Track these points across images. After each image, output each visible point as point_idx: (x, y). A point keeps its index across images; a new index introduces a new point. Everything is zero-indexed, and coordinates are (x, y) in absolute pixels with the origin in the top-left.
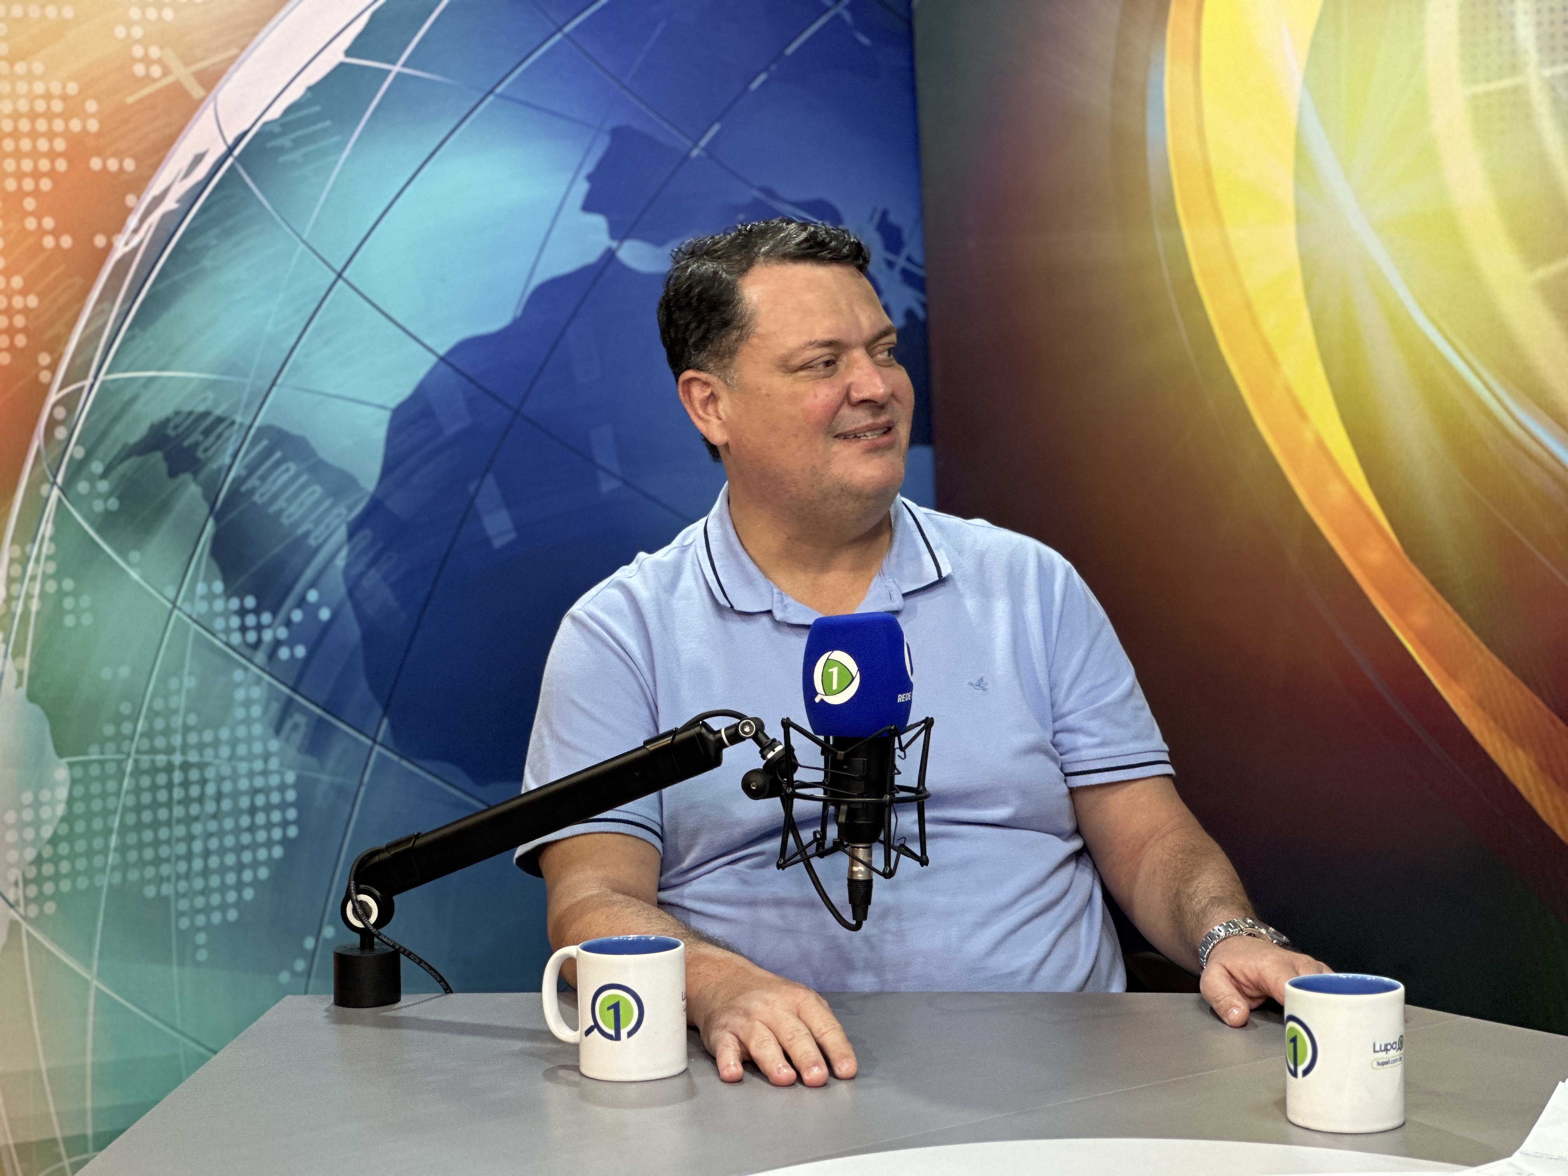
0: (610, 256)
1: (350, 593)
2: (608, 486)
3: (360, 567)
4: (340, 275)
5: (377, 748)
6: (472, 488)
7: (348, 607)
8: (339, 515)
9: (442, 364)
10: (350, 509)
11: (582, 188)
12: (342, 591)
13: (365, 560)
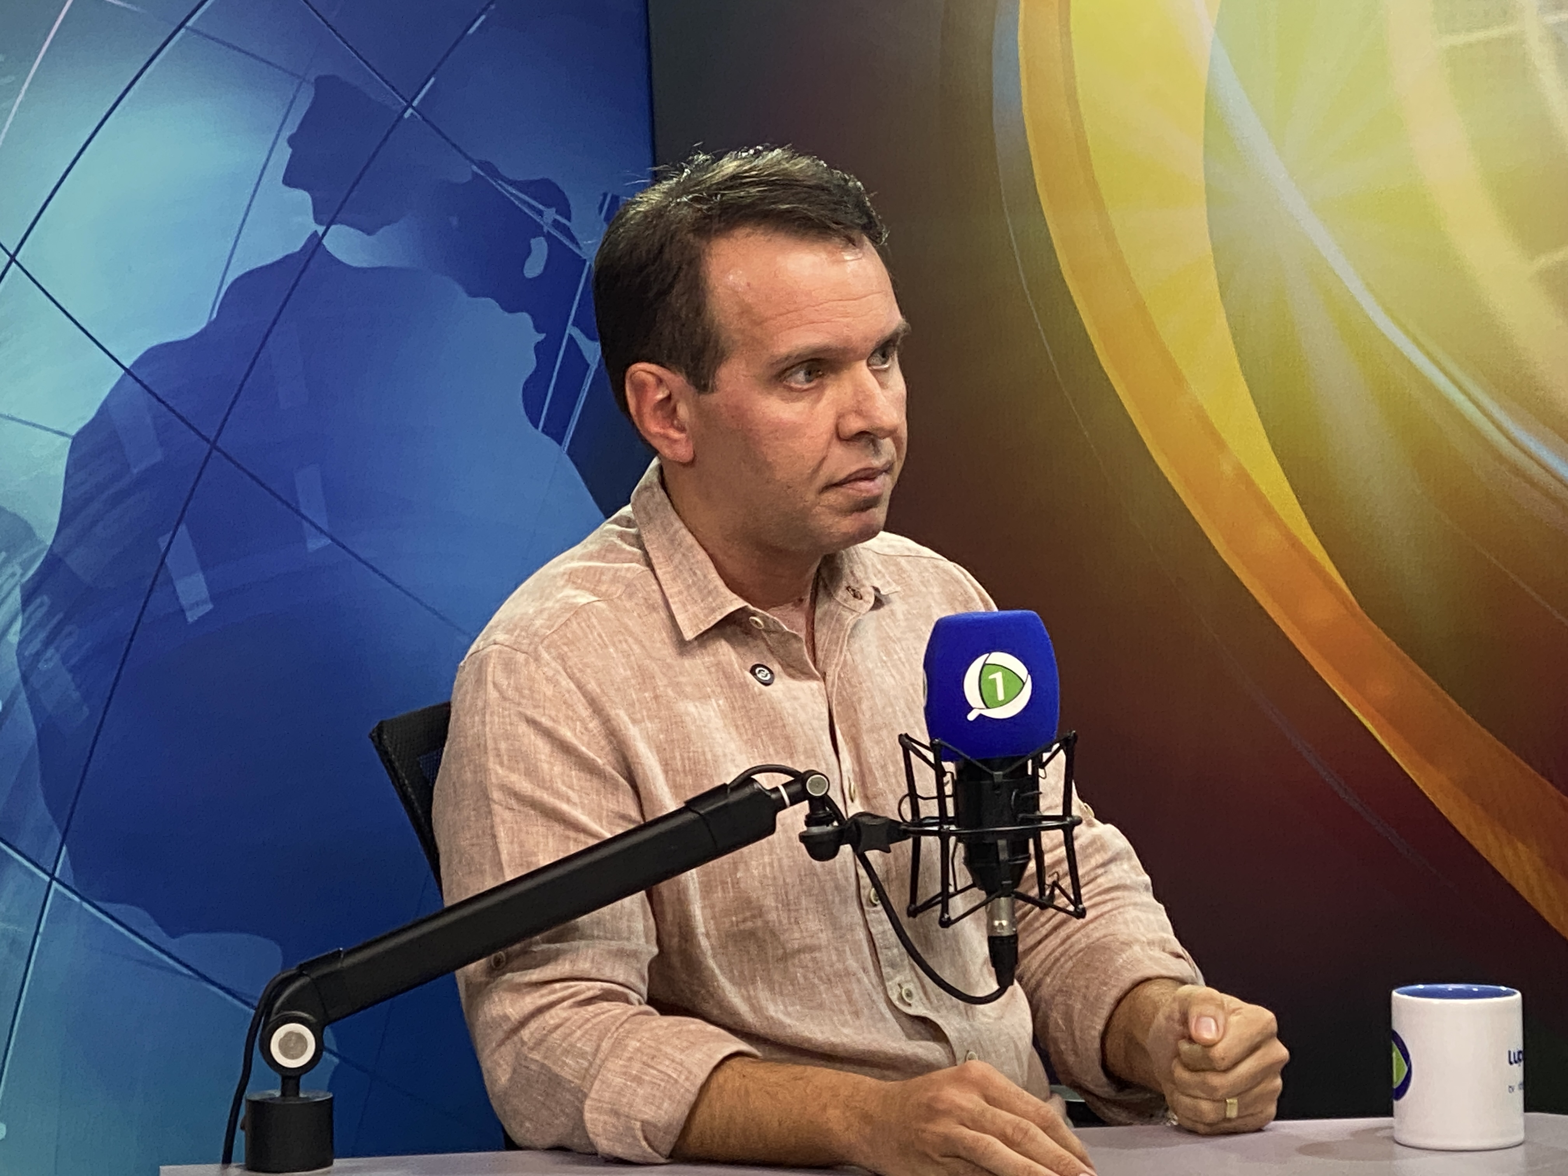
0: (315, 243)
1: (25, 678)
2: (316, 543)
3: (35, 645)
4: (13, 258)
5: (54, 883)
6: (163, 543)
7: (23, 696)
8: (13, 575)
9: (130, 378)
10: (25, 568)
11: (284, 153)
12: (17, 675)
13: (42, 635)
